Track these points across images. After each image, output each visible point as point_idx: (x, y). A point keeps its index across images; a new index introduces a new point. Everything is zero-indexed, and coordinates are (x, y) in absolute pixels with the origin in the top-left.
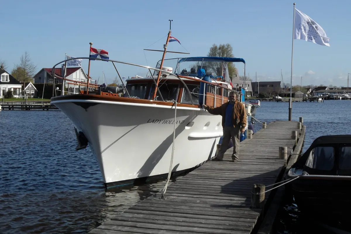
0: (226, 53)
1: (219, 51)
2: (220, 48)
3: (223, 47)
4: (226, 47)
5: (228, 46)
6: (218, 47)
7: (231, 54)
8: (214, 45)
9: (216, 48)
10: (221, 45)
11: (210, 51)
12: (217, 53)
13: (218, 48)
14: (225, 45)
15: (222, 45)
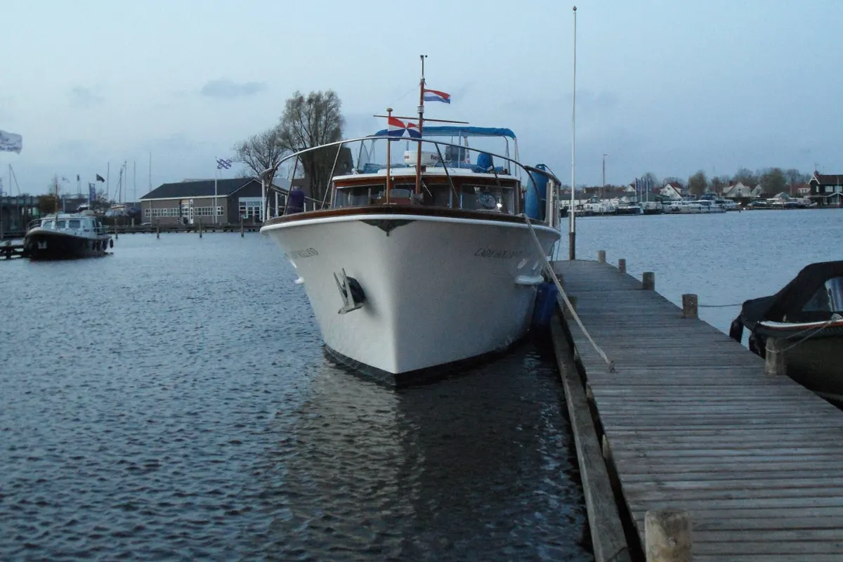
0: (324, 112)
1: (307, 108)
2: (310, 101)
3: (318, 98)
4: (325, 98)
5: (331, 95)
6: (306, 98)
7: (338, 115)
8: (298, 92)
9: (301, 99)
10: (312, 94)
11: (286, 109)
12: (303, 114)
13: (306, 100)
14: (323, 94)
15: (316, 92)
